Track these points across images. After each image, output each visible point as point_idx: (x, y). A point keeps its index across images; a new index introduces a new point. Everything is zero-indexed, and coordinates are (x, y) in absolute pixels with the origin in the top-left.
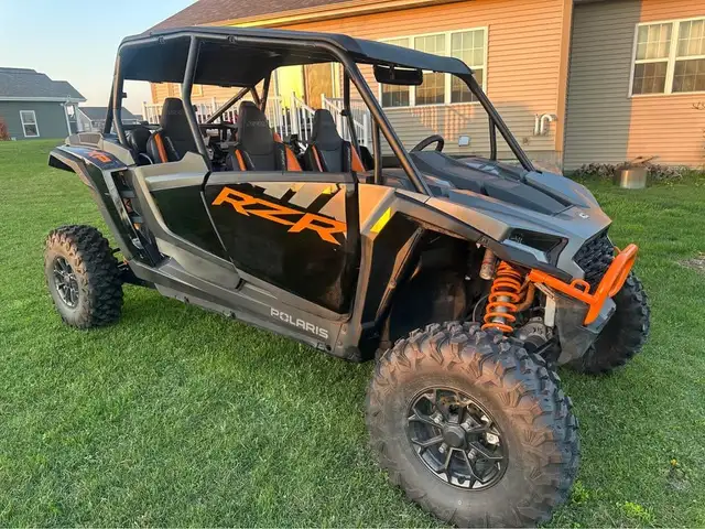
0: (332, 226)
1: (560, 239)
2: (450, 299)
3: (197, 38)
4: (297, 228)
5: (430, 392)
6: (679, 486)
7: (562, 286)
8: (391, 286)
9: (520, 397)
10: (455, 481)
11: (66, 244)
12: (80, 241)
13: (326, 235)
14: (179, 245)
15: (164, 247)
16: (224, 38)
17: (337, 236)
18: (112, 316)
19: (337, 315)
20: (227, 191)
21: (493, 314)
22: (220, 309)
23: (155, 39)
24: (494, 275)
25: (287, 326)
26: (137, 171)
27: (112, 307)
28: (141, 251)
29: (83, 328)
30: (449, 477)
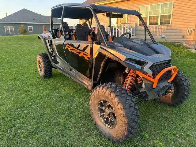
0: (87, 55)
1: (146, 62)
2: (120, 78)
3: (65, 7)
4: (80, 55)
5: (102, 100)
6: (180, 141)
7: (145, 76)
8: (100, 72)
9: (118, 103)
10: (107, 125)
11: (40, 58)
12: (43, 57)
13: (86, 58)
14: (60, 59)
15: (58, 60)
16: (69, 6)
17: (88, 58)
18: (49, 76)
19: (89, 79)
20: (67, 45)
21: (127, 82)
22: (68, 75)
23: (57, 7)
24: (129, 72)
25: (80, 81)
26: (53, 40)
27: (50, 74)
28: (54, 60)
29: (43, 78)
30: (106, 124)
